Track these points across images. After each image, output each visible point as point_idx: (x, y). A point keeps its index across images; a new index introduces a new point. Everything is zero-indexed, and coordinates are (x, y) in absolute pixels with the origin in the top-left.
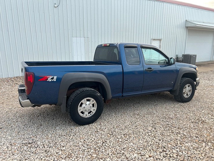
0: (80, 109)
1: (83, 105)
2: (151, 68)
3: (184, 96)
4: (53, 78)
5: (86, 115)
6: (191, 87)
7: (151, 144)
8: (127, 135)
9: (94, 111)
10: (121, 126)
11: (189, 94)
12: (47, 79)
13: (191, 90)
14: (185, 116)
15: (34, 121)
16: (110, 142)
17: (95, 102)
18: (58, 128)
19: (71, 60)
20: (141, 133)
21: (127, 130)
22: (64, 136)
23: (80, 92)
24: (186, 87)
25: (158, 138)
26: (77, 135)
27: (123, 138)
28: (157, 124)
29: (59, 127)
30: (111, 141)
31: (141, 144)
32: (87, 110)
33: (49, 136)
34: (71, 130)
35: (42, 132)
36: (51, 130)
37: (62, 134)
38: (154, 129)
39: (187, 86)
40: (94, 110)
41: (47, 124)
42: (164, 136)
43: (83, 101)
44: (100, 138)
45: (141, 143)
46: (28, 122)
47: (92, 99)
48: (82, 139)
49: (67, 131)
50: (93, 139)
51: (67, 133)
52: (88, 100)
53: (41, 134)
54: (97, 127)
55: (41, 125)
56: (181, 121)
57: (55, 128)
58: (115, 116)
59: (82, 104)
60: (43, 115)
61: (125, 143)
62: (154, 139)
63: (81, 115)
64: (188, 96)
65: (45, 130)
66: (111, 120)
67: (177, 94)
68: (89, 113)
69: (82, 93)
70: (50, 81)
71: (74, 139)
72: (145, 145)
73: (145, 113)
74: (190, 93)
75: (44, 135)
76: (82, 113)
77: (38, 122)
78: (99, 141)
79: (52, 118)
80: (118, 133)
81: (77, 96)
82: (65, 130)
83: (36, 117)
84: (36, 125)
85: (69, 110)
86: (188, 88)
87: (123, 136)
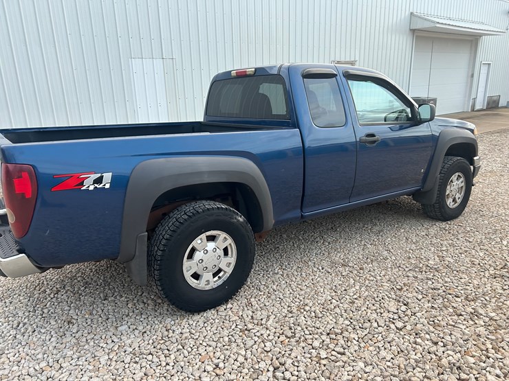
0: (189, 267)
1: (198, 255)
2: (373, 135)
3: (448, 204)
4: (99, 181)
5: (208, 282)
6: (462, 179)
7: (416, 361)
8: (336, 334)
9: (229, 267)
10: (311, 305)
11: (459, 198)
12: (82, 184)
13: (462, 187)
14: (467, 259)
15: (46, 311)
16: (296, 364)
17: (230, 241)
18: (125, 327)
19: (131, 121)
20: (375, 325)
21: (331, 318)
22: (150, 354)
23: (186, 217)
24: (452, 181)
25: (427, 336)
26: (190, 349)
27: (329, 348)
28: (405, 289)
29: (129, 324)
30: (298, 361)
31: (389, 364)
32: (210, 268)
33: (101, 360)
34: (166, 333)
35: (75, 348)
36: (103, 337)
37: (143, 351)
38: (404, 308)
39: (454, 177)
40: (228, 264)
41: (87, 316)
42: (440, 329)
43: (197, 243)
44: (262, 353)
45: (388, 359)
46: (27, 314)
47: (222, 235)
48: (206, 362)
49: (155, 337)
50: (241, 359)
51: (155, 344)
52: (212, 238)
53: (75, 356)
54: (241, 314)
55: (69, 322)
56: (464, 276)
57: (117, 328)
58: (282, 275)
59: (193, 250)
60: (72, 286)
61: (340, 363)
62: (419, 340)
63: (193, 282)
64: (456, 202)
65: (84, 339)
66: (275, 287)
67: (434, 201)
68: (215, 275)
69: (194, 218)
70: (92, 188)
71: (182, 364)
72: (402, 366)
73: (361, 257)
74: (460, 196)
75: (84, 358)
76: (196, 276)
77: (58, 310)
78: (262, 365)
79: (102, 295)
80: (309, 328)
81: (179, 231)
82: (148, 332)
83: (52, 296)
84: (53, 322)
85: (156, 272)
86: (457, 182)
87: (328, 340)
